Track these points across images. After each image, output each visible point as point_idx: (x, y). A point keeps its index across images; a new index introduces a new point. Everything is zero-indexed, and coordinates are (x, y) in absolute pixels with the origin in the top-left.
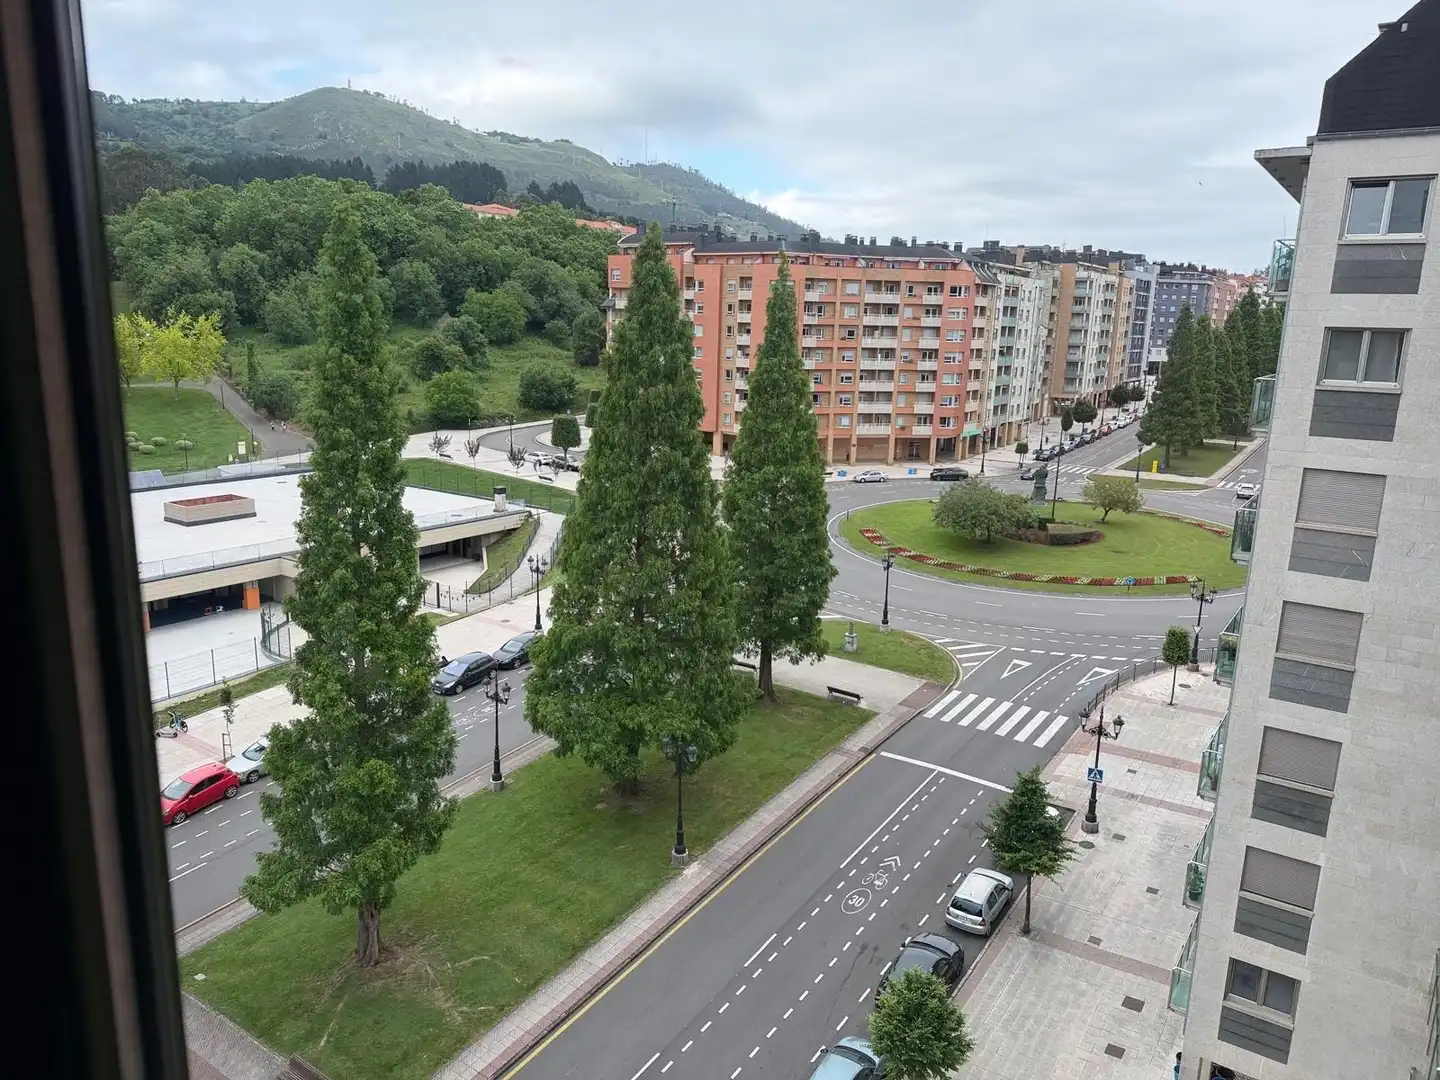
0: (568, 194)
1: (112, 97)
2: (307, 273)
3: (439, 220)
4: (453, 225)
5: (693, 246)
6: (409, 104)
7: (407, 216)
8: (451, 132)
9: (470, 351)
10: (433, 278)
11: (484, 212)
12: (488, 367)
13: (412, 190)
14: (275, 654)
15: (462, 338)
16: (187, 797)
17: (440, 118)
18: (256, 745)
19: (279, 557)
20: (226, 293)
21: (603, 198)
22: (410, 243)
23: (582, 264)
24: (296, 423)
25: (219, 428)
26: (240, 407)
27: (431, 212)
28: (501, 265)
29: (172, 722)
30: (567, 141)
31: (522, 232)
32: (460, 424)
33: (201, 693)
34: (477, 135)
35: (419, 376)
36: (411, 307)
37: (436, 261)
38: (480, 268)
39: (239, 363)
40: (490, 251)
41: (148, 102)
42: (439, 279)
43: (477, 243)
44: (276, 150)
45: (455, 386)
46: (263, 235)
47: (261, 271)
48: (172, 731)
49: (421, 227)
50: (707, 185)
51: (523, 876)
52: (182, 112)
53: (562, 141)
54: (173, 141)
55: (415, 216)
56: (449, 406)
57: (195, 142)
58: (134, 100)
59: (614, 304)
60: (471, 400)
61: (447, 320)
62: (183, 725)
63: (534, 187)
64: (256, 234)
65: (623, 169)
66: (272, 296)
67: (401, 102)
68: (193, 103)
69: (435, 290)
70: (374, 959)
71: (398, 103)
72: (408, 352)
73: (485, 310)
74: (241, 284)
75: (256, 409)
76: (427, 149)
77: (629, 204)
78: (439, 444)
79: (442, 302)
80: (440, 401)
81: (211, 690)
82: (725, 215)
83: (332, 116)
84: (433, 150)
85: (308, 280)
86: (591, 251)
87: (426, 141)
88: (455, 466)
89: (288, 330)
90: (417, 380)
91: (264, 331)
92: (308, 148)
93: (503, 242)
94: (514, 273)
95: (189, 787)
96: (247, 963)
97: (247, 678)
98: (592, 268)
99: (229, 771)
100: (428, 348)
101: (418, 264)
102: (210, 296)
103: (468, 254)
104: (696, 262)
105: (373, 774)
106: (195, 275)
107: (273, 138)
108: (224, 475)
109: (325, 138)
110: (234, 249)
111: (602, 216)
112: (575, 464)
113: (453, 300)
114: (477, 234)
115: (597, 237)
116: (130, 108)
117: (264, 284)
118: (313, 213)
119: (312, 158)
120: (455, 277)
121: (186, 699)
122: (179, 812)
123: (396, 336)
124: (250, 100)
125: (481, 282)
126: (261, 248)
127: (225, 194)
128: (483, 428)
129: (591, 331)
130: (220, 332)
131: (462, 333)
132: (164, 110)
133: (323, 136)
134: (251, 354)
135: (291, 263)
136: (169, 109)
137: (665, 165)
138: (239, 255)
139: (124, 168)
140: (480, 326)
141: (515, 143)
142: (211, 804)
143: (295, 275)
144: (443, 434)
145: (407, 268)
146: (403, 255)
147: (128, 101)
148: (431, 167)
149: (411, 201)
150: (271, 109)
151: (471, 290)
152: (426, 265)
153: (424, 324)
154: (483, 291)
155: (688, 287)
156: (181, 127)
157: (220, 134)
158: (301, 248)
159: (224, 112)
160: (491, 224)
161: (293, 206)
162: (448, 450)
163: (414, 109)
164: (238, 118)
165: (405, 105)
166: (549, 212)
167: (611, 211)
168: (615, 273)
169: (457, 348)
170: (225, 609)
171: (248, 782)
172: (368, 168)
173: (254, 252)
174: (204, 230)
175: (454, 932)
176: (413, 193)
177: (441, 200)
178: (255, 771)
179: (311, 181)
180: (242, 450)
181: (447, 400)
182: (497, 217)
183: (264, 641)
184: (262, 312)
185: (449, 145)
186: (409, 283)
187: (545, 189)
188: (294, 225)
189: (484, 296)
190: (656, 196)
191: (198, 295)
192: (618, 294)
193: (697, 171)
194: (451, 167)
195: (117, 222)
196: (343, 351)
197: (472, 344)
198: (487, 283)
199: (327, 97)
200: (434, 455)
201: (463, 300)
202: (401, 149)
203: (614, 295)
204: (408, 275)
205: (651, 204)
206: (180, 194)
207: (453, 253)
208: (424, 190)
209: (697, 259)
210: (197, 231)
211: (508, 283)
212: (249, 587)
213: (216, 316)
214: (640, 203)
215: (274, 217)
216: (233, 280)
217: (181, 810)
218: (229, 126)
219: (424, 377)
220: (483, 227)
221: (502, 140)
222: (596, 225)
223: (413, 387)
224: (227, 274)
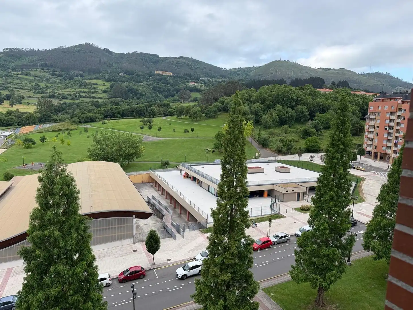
0: (344, 84)
1: (224, 69)
2: (273, 110)
3: (310, 94)
4: (314, 95)
5: (402, 98)
6: (296, 63)
7: (301, 93)
8: (308, 69)
9: (317, 131)
10: (307, 110)
11: (323, 91)
12: (322, 135)
13: (302, 86)
14: (274, 210)
15: (315, 127)
16: (261, 245)
17: (305, 65)
18: (276, 235)
19: (273, 184)
20: (253, 115)
21: (354, 84)
22: (301, 101)
23: (353, 105)
24: (269, 149)
25: (250, 149)
26: (255, 144)
27: (308, 92)
28: (327, 106)
29: (253, 223)
30: (344, 68)
31: (334, 96)
32: (315, 151)
33: (258, 217)
34: (316, 69)
35: (302, 138)
36: (300, 118)
37: (309, 105)
38: (321, 107)
39: (256, 133)
40: (325, 102)
41: (232, 69)
42: (308, 110)
43: (321, 100)
44: (260, 78)
45: (314, 141)
46: (263, 101)
47: (261, 110)
48: (253, 226)
49: (305, 96)
50: (393, 78)
51: (363, 295)
52: (239, 71)
53: (342, 68)
54: (237, 78)
55: (303, 93)
56: (312, 146)
57: (241, 78)
58: (229, 69)
59: (370, 117)
60: (318, 145)
61: (310, 122)
62: (256, 225)
63: (333, 83)
64: (261, 100)
65: (362, 75)
66: (264, 116)
67: (294, 62)
68: (242, 68)
69: (307, 113)
70: (321, 305)
71: (293, 63)
72: (299, 131)
73: (322, 119)
74: (256, 113)
75: (259, 145)
76: (300, 74)
77: (363, 85)
78: (312, 157)
79: (309, 117)
80: (309, 145)
81: (260, 217)
82: (399, 87)
83: (275, 68)
84: (302, 75)
85: (273, 112)
86: (356, 101)
87: (300, 72)
88: (315, 164)
89: (267, 125)
90: (301, 138)
91: (261, 125)
92: (269, 77)
93: (328, 99)
94: (331, 108)
95: (262, 242)
96: (283, 294)
97: (269, 216)
98: (356, 106)
99: (271, 240)
100: (305, 130)
101: (303, 107)
102: (249, 116)
103: (317, 103)
104: (403, 104)
105: (334, 252)
106: (246, 111)
107: (260, 75)
108: (253, 161)
109: (273, 74)
110: (255, 104)
111: (355, 90)
112: (354, 166)
113: (312, 116)
114: (321, 97)
115: (358, 96)
116: (228, 71)
117: (262, 112)
118: (276, 94)
119: (271, 80)
120: (313, 109)
121: (254, 218)
122: (259, 248)
123: (295, 126)
124: (255, 66)
125: (320, 111)
126: (262, 104)
127: (253, 90)
128: (321, 153)
129: (357, 125)
130: (252, 125)
131: (315, 125)
132: (235, 71)
133: (272, 73)
134: (260, 130)
135: (269, 107)
136: (236, 70)
137: (377, 73)
138: (257, 106)
139: (229, 86)
140: (321, 124)
141: (327, 70)
142: (267, 248)
143: (269, 110)
144: (313, 155)
145: (299, 107)
146: (299, 104)
147: (228, 69)
148: (303, 79)
149: (302, 89)
150: (260, 68)
151: (318, 113)
152: (305, 107)
153: (303, 123)
154: (321, 113)
155: (399, 111)
156: (238, 74)
157: (247, 75)
158: (272, 103)
159: (249, 70)
160: (325, 94)
161: (271, 93)
162: (314, 159)
163: (298, 64)
164: (251, 71)
165: (295, 63)
166: (343, 90)
167: (358, 88)
168: (371, 107)
169: (314, 130)
170: (259, 196)
171: (274, 244)
172: (285, 81)
173: (260, 105)
174: (248, 100)
175: (343, 305)
176: (303, 87)
177: (310, 88)
178: (276, 242)
179: (276, 86)
180: (257, 155)
181: (311, 144)
182: (327, 92)
183: (271, 206)
184: (260, 120)
185: (307, 72)
186: (300, 111)
187: (336, 83)
188: (270, 97)
189: (322, 115)
190: (373, 82)
191: (246, 116)
192: (371, 114)
193: (389, 74)
194: (309, 79)
195: (228, 99)
196: (339, 133)
197: (318, 129)
198: (323, 111)
199: (274, 64)
200: (309, 160)
201: (315, 116)
202: (293, 75)
203: (370, 114)
204: (300, 110)
205: (371, 85)
206: (244, 91)
207: (313, 103)
208: (306, 86)
209: (403, 103)
210: (246, 100)
211: (329, 111)
212: (265, 191)
213: (252, 121)
214: (367, 85)
215: (266, 95)
216: (255, 112)
217: (260, 248)
218: (250, 73)
219: (303, 138)
220: (322, 95)
221: (323, 70)
222: (357, 93)
223: (300, 141)
224: (253, 111)
